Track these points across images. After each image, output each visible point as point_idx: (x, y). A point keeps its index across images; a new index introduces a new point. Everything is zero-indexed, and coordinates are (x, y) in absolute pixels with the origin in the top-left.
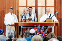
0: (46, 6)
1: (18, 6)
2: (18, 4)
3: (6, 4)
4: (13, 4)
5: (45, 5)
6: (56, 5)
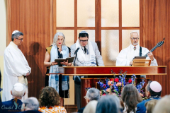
2: (54, 22)
3: (25, 22)
4: (44, 22)
5: (118, 26)
6: (144, 24)
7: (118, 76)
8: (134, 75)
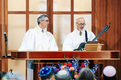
0: (72, 13)
1: (6, 13)
5: (70, 10)
7: (71, 61)
8: (87, 59)
